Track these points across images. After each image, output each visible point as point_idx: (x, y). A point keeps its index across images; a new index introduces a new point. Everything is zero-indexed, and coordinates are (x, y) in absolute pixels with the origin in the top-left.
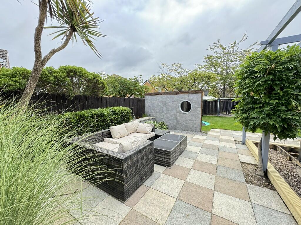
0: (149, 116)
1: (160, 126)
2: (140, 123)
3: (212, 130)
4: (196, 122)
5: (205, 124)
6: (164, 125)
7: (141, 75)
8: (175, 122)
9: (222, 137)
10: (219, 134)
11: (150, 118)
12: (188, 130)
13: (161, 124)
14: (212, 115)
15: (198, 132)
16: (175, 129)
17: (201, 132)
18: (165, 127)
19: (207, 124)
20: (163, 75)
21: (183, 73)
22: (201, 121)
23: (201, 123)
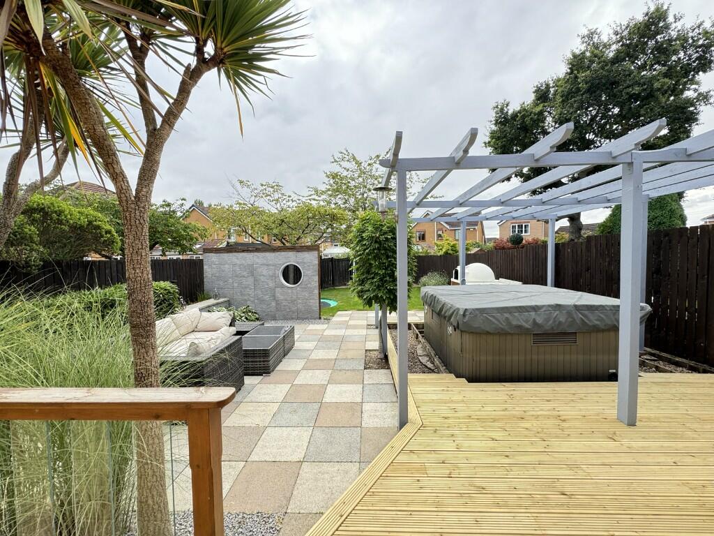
0: (216, 297)
1: (242, 317)
2: (203, 313)
3: (339, 312)
4: (311, 301)
5: (330, 305)
6: (250, 314)
7: (183, 199)
8: (274, 304)
9: (351, 323)
10: (347, 319)
11: (218, 301)
12: (298, 318)
13: (243, 313)
14: (344, 287)
15: (315, 319)
16: (274, 318)
17: (320, 318)
18: (253, 318)
19: (333, 304)
20: (240, 204)
21: (284, 202)
22: (320, 299)
23: (320, 301)
